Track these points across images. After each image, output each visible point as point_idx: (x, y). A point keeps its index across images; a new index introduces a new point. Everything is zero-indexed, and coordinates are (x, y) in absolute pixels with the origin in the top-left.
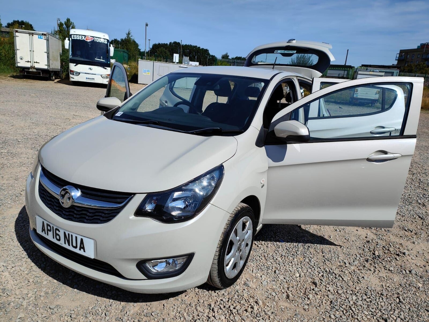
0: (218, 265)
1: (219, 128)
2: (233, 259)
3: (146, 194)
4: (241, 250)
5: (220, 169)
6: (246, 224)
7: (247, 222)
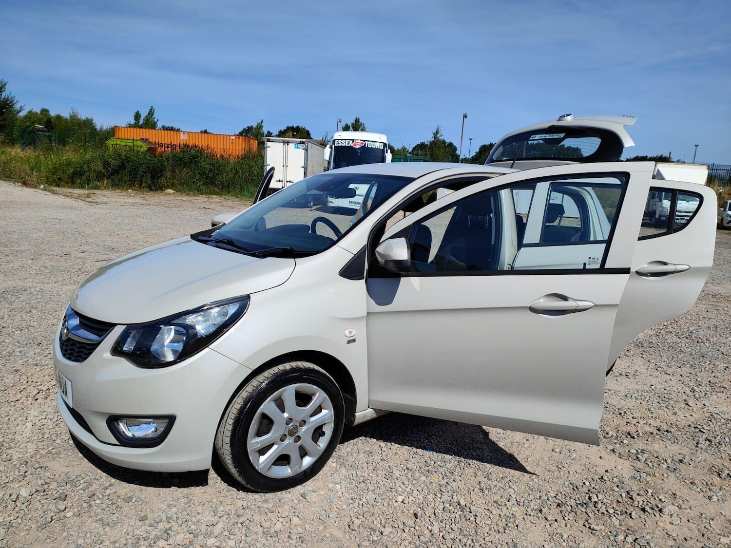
0: (231, 446)
1: (289, 248)
2: (275, 447)
3: (126, 326)
4: (299, 437)
5: (243, 302)
6: (313, 397)
7: (314, 394)
